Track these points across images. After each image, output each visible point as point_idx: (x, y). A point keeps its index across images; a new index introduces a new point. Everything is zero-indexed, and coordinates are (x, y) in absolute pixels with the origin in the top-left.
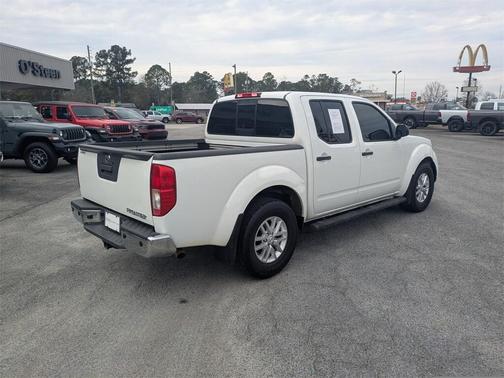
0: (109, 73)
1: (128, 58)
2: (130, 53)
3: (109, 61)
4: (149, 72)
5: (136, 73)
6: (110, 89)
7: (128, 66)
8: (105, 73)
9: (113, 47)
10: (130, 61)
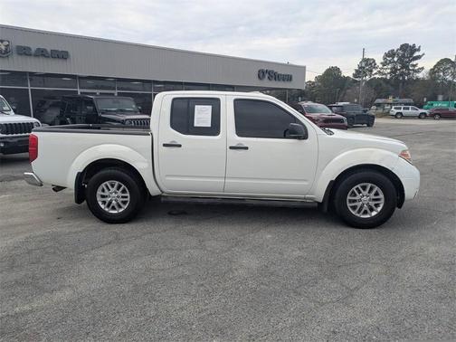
0: (394, 70)
1: (416, 54)
2: (419, 50)
3: (396, 59)
4: (435, 66)
5: (423, 68)
6: (392, 85)
7: (414, 63)
8: (389, 71)
9: (402, 46)
10: (419, 57)
